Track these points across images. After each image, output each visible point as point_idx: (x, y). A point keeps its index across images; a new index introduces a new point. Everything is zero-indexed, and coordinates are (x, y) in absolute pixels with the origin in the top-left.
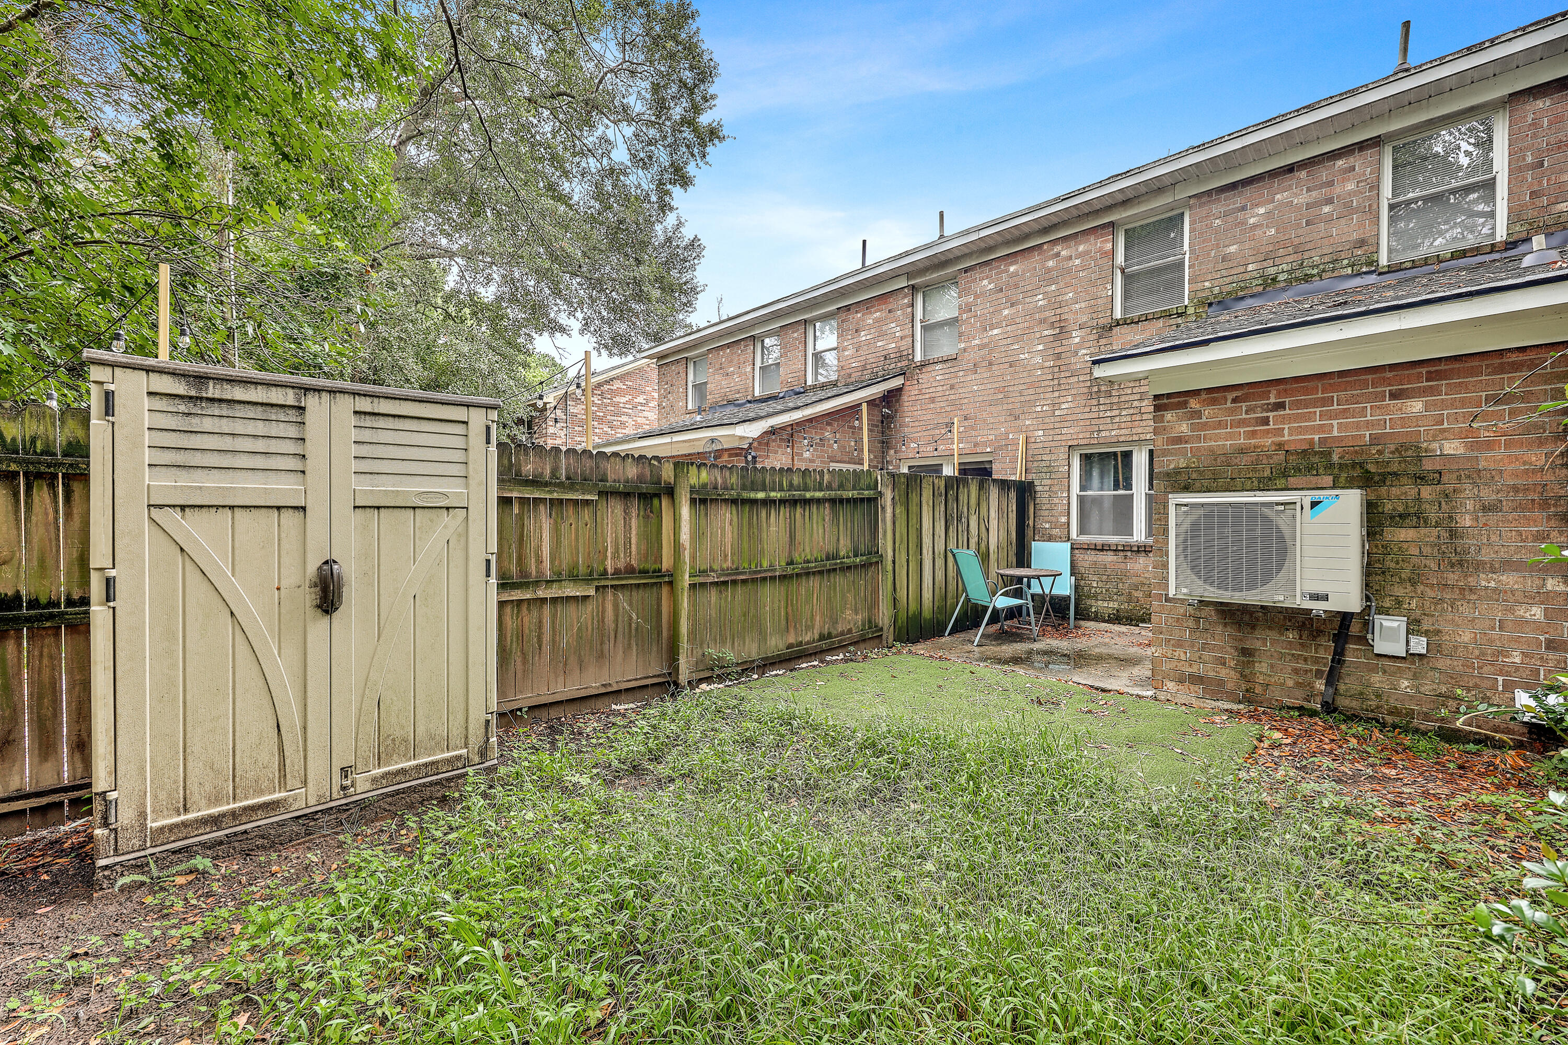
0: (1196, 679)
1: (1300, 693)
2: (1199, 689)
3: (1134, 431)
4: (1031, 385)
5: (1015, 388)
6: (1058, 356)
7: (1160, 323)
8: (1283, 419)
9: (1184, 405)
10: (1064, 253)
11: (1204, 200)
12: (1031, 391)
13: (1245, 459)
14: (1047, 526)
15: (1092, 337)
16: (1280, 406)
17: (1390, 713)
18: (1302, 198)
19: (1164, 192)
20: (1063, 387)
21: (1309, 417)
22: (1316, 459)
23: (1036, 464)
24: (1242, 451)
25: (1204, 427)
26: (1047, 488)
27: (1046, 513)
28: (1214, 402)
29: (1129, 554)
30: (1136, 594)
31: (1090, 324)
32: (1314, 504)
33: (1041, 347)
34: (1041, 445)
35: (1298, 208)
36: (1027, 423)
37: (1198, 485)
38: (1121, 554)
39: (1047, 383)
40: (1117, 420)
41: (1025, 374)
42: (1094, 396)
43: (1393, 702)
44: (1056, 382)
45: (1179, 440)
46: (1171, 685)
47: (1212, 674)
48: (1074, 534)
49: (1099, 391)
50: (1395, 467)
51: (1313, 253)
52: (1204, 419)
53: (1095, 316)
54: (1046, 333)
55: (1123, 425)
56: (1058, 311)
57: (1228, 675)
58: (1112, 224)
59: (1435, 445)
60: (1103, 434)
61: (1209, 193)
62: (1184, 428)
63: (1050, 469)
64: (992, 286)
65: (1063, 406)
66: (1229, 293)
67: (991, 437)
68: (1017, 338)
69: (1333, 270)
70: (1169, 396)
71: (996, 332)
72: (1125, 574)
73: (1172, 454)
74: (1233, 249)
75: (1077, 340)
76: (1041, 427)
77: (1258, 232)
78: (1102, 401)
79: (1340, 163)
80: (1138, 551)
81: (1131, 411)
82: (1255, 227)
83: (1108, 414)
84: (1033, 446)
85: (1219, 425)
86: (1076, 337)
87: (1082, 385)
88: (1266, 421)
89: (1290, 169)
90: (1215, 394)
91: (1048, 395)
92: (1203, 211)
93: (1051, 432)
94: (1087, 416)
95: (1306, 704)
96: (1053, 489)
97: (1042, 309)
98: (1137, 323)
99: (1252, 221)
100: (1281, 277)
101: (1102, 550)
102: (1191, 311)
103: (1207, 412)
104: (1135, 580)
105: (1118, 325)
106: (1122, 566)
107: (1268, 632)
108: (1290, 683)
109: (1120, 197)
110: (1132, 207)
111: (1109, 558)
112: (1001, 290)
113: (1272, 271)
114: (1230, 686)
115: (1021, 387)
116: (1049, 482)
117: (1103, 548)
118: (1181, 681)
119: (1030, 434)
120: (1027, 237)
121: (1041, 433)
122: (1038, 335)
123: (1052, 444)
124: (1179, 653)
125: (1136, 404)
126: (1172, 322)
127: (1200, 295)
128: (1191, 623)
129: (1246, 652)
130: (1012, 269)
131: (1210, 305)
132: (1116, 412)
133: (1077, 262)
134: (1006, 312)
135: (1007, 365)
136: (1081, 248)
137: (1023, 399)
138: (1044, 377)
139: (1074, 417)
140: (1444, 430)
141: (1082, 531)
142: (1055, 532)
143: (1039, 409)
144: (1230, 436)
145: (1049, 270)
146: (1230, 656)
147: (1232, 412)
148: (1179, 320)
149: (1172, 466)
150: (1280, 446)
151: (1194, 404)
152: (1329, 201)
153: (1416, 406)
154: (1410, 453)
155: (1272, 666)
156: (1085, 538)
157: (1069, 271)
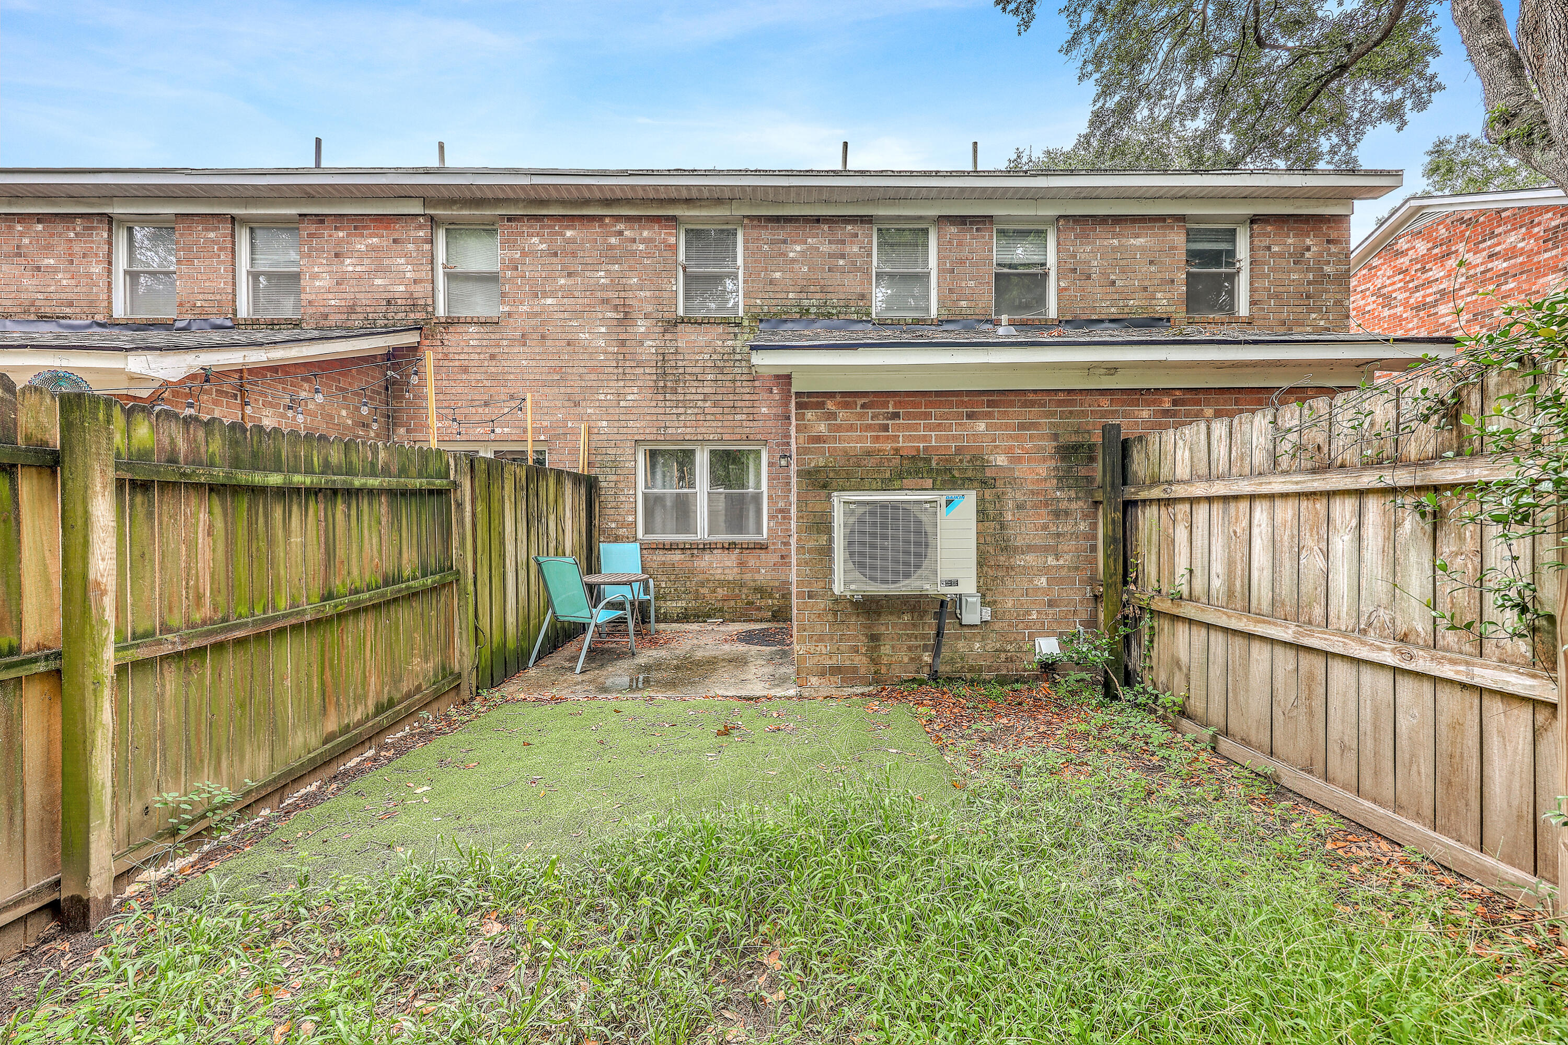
0: (835, 670)
1: (912, 667)
2: (837, 679)
3: (699, 430)
4: (593, 370)
5: (574, 370)
6: (623, 343)
7: (720, 329)
8: (899, 427)
9: (821, 405)
10: (627, 233)
11: (755, 223)
12: (593, 377)
13: (871, 462)
14: (613, 525)
15: (657, 330)
16: (896, 416)
17: (970, 671)
18: (825, 248)
19: (723, 203)
20: (628, 377)
21: (915, 428)
22: (921, 464)
23: (599, 458)
24: (869, 453)
25: (839, 428)
26: (612, 484)
27: (612, 512)
28: (846, 405)
29: (695, 552)
30: (702, 591)
31: (655, 315)
32: (949, 502)
33: (603, 330)
34: (605, 437)
35: (822, 255)
36: (589, 411)
37: (834, 484)
38: (688, 552)
39: (610, 370)
40: (683, 417)
41: (586, 356)
42: (660, 391)
43: (971, 662)
44: (621, 370)
45: (818, 439)
46: (814, 680)
47: (848, 663)
48: (640, 535)
49: (665, 386)
50: (970, 474)
51: (833, 296)
52: (839, 422)
53: (660, 308)
54: (609, 315)
55: (688, 424)
56: (622, 294)
57: (860, 661)
58: (674, 218)
59: (992, 458)
60: (670, 431)
61: (759, 218)
62: (822, 428)
63: (615, 465)
64: (544, 246)
65: (629, 398)
66: (775, 314)
67: (545, 424)
68: (577, 314)
69: (846, 314)
70: (810, 394)
71: (549, 301)
72: (692, 572)
73: (812, 453)
74: (778, 275)
75: (642, 329)
76: (605, 417)
77: (796, 267)
78: (668, 397)
79: (849, 227)
80: (704, 549)
81: (696, 411)
82: (793, 261)
83: (674, 410)
84: (595, 437)
85: (851, 428)
86: (642, 327)
87: (648, 377)
88: (885, 428)
89: (818, 220)
90: (848, 398)
91: (612, 384)
92: (755, 233)
93: (616, 424)
94: (653, 411)
95: (918, 676)
96: (620, 486)
97: (604, 288)
98: (700, 324)
99: (791, 255)
100: (813, 310)
101: (670, 549)
102: (746, 323)
103: (842, 414)
104: (701, 577)
105: (683, 322)
106: (689, 564)
107: (890, 617)
108: (906, 660)
109: (685, 194)
110: (695, 207)
111: (677, 557)
112: (556, 254)
113: (806, 302)
114: (862, 671)
115: (581, 370)
116: (614, 478)
117: (671, 547)
118: (822, 674)
119: (593, 424)
120: (586, 202)
121: (604, 424)
122: (600, 316)
123: (618, 437)
124: (821, 648)
125: (700, 404)
126: (731, 330)
127: (753, 310)
128: (830, 617)
129: (874, 638)
130: (569, 233)
131: (761, 321)
132: (681, 410)
133: (642, 247)
134: (562, 281)
135: (564, 343)
136: (645, 234)
137: (583, 384)
138: (608, 363)
139: (640, 410)
140: (996, 447)
141: (646, 532)
142: (621, 532)
143: (602, 397)
144: (860, 439)
145: (611, 247)
146: (862, 643)
147: (861, 416)
148: (736, 330)
149: (812, 465)
150: (897, 450)
151: (830, 405)
152: (843, 256)
153: (981, 426)
154: (978, 463)
155: (893, 647)
156: (651, 537)
157: (633, 253)
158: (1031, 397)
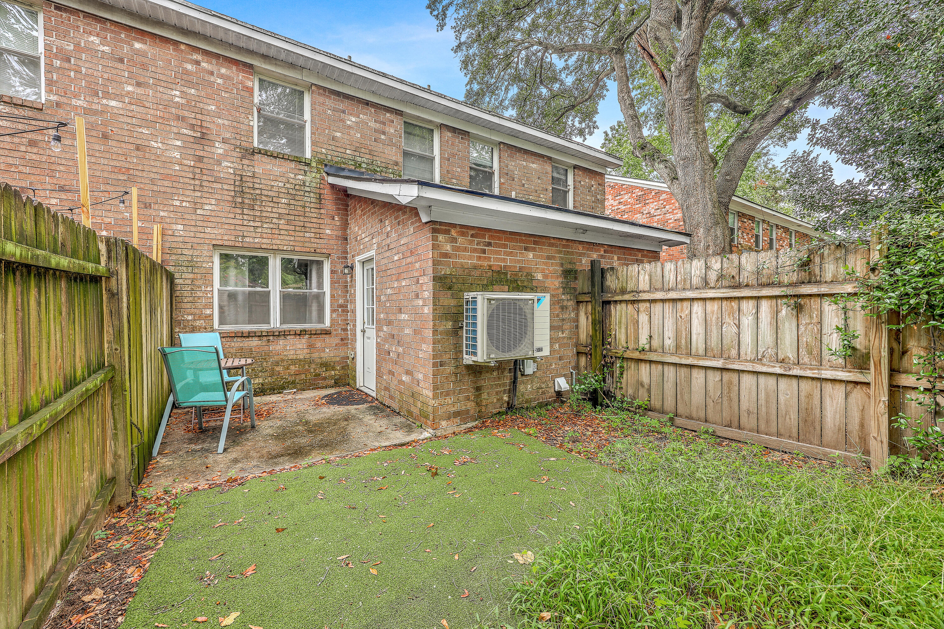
0: (457, 414)
1: (498, 405)
2: (458, 420)
3: (274, 242)
4: (165, 177)
5: (144, 174)
6: (200, 159)
7: (293, 165)
8: (492, 252)
9: (447, 232)
10: (204, 64)
11: (321, 91)
12: (166, 183)
13: (476, 273)
14: (190, 318)
15: (235, 154)
16: (489, 244)
17: (526, 402)
18: (372, 124)
19: (295, 68)
20: (206, 189)
21: (498, 253)
22: (502, 276)
23: (174, 257)
24: (475, 267)
25: (457, 249)
26: (189, 282)
27: (188, 305)
28: (463, 234)
29: (271, 338)
30: (277, 369)
31: (233, 141)
32: (539, 300)
33: (179, 143)
34: (181, 239)
35: (370, 128)
36: (162, 214)
37: (456, 287)
38: (265, 338)
39: (187, 180)
40: (259, 230)
41: (158, 164)
42: (238, 205)
43: (526, 397)
44: (197, 182)
45: (446, 255)
46: (444, 423)
47: (464, 408)
48: (216, 325)
49: (243, 203)
50: (526, 284)
51: (377, 159)
52: (458, 245)
53: (238, 137)
54: (185, 131)
55: (265, 235)
56: (199, 116)
57: (470, 405)
58: (251, 66)
59: (536, 275)
60: (247, 240)
61: (324, 89)
62: (448, 248)
63: (192, 265)
64: (106, 49)
65: (207, 207)
66: (336, 162)
67: (107, 220)
68: (150, 123)
69: (386, 173)
70: (441, 223)
71: (113, 103)
72: (268, 354)
73: (443, 265)
74: (338, 134)
75: (220, 151)
76: (180, 221)
77: (352, 132)
78: (246, 211)
79: (388, 115)
80: (279, 336)
81: (271, 226)
82: (350, 127)
83: (252, 224)
84: (170, 239)
85: (465, 250)
86: (219, 149)
87: (226, 193)
88: (484, 252)
89: (367, 103)
90: (464, 229)
91: (188, 193)
92: (321, 99)
93: (193, 229)
94: (231, 221)
95: (501, 410)
96: (197, 283)
97: (178, 106)
98: (275, 157)
99: (348, 122)
100: (364, 165)
101: (248, 337)
102: (314, 164)
103: (460, 239)
104: (276, 358)
105: (260, 153)
106: (266, 348)
107: (487, 375)
108: (495, 401)
109: (263, 50)
110: (270, 64)
111: (254, 343)
112: (121, 60)
113: (359, 159)
114: (472, 412)
115: (152, 175)
116: (191, 276)
117: (250, 335)
118: (449, 418)
119: (166, 226)
120: (160, 23)
121: (180, 227)
122: (175, 130)
123: (195, 240)
124: (449, 400)
125: (275, 220)
126: (302, 167)
127: (319, 156)
128: (453, 379)
129: (478, 389)
130: (137, 45)
131: (326, 165)
132: (259, 224)
133: (219, 81)
134: (130, 88)
135: (132, 147)
136: (223, 71)
137: (155, 188)
138: (183, 174)
139: (218, 220)
140: (537, 268)
141: (221, 323)
142: (198, 323)
143: (178, 203)
144: (470, 258)
145: (187, 72)
146: (471, 394)
147: (471, 242)
148: (306, 168)
149: (443, 273)
150: (490, 266)
151: (453, 232)
152: (384, 133)
153: (531, 255)
154: (529, 277)
155: (488, 394)
156: (227, 328)
157: (211, 85)
158: (552, 241)
